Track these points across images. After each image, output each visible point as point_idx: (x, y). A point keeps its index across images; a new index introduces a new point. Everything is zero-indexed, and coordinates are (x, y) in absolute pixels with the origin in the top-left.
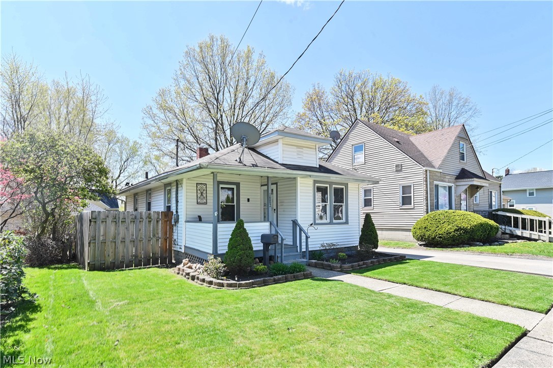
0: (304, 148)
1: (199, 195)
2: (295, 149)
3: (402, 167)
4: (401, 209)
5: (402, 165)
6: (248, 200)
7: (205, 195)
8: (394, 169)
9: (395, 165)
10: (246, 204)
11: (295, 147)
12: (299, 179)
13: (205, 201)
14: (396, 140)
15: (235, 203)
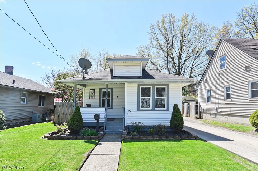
0: (131, 66)
1: (91, 95)
2: (124, 67)
3: (250, 68)
4: (250, 101)
5: (250, 66)
6: (118, 97)
7: (94, 95)
8: (245, 70)
9: (245, 67)
10: (116, 98)
11: (124, 66)
12: (126, 84)
13: (94, 98)
14: (252, 47)
15: (110, 98)
